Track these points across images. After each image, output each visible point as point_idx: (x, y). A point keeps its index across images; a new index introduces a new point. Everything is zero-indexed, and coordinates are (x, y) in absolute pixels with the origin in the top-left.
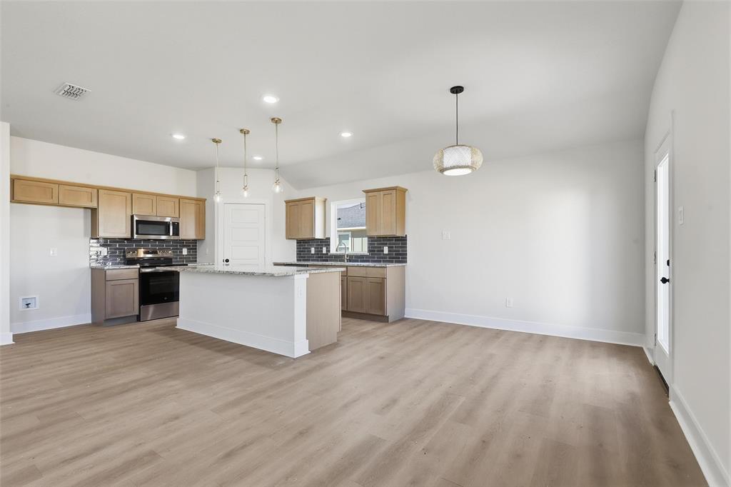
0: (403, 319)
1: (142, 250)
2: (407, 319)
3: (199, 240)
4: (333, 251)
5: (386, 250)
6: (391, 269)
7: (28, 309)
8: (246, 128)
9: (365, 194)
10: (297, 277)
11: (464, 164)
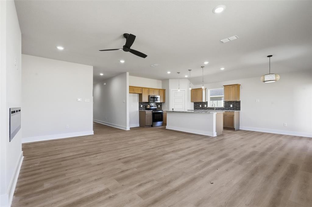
0: (239, 130)
2: (241, 130)
3: (163, 102)
4: (209, 106)
5: (231, 106)
6: (236, 112)
8: (190, 69)
9: (224, 87)
10: (214, 113)
11: (273, 80)
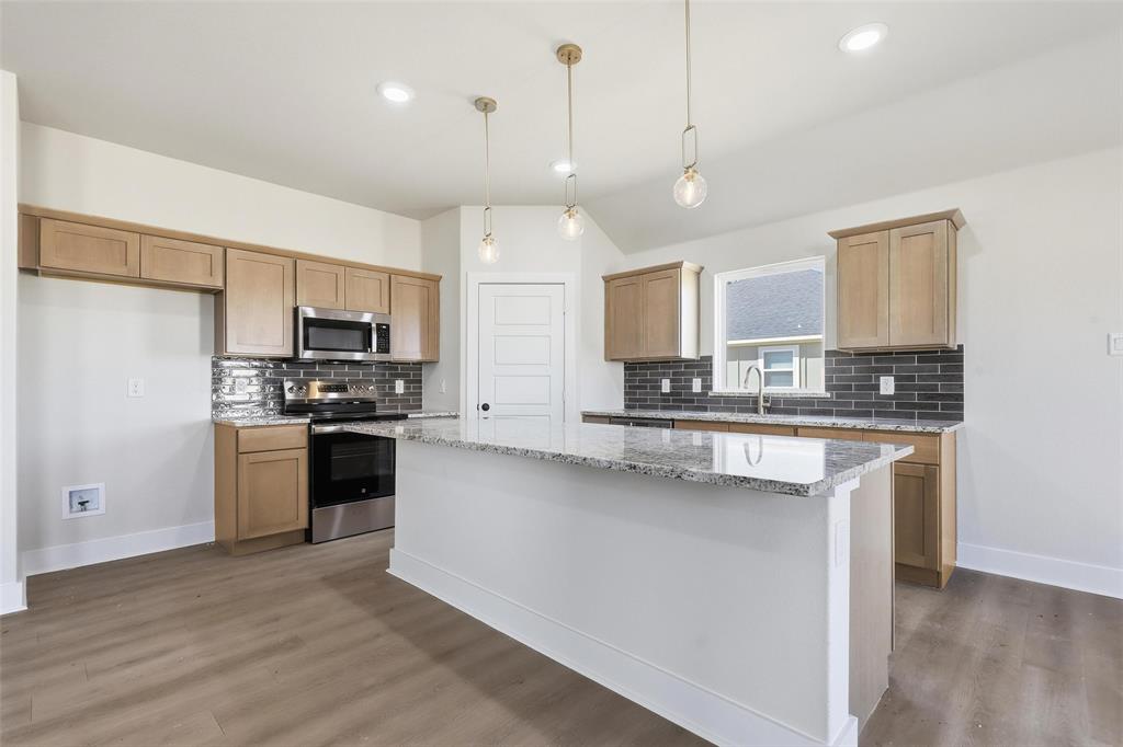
1: (318, 383)
3: (427, 363)
4: (720, 386)
5: (887, 385)
7: (83, 514)
9: (834, 240)
